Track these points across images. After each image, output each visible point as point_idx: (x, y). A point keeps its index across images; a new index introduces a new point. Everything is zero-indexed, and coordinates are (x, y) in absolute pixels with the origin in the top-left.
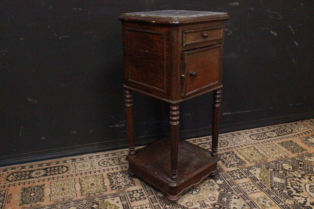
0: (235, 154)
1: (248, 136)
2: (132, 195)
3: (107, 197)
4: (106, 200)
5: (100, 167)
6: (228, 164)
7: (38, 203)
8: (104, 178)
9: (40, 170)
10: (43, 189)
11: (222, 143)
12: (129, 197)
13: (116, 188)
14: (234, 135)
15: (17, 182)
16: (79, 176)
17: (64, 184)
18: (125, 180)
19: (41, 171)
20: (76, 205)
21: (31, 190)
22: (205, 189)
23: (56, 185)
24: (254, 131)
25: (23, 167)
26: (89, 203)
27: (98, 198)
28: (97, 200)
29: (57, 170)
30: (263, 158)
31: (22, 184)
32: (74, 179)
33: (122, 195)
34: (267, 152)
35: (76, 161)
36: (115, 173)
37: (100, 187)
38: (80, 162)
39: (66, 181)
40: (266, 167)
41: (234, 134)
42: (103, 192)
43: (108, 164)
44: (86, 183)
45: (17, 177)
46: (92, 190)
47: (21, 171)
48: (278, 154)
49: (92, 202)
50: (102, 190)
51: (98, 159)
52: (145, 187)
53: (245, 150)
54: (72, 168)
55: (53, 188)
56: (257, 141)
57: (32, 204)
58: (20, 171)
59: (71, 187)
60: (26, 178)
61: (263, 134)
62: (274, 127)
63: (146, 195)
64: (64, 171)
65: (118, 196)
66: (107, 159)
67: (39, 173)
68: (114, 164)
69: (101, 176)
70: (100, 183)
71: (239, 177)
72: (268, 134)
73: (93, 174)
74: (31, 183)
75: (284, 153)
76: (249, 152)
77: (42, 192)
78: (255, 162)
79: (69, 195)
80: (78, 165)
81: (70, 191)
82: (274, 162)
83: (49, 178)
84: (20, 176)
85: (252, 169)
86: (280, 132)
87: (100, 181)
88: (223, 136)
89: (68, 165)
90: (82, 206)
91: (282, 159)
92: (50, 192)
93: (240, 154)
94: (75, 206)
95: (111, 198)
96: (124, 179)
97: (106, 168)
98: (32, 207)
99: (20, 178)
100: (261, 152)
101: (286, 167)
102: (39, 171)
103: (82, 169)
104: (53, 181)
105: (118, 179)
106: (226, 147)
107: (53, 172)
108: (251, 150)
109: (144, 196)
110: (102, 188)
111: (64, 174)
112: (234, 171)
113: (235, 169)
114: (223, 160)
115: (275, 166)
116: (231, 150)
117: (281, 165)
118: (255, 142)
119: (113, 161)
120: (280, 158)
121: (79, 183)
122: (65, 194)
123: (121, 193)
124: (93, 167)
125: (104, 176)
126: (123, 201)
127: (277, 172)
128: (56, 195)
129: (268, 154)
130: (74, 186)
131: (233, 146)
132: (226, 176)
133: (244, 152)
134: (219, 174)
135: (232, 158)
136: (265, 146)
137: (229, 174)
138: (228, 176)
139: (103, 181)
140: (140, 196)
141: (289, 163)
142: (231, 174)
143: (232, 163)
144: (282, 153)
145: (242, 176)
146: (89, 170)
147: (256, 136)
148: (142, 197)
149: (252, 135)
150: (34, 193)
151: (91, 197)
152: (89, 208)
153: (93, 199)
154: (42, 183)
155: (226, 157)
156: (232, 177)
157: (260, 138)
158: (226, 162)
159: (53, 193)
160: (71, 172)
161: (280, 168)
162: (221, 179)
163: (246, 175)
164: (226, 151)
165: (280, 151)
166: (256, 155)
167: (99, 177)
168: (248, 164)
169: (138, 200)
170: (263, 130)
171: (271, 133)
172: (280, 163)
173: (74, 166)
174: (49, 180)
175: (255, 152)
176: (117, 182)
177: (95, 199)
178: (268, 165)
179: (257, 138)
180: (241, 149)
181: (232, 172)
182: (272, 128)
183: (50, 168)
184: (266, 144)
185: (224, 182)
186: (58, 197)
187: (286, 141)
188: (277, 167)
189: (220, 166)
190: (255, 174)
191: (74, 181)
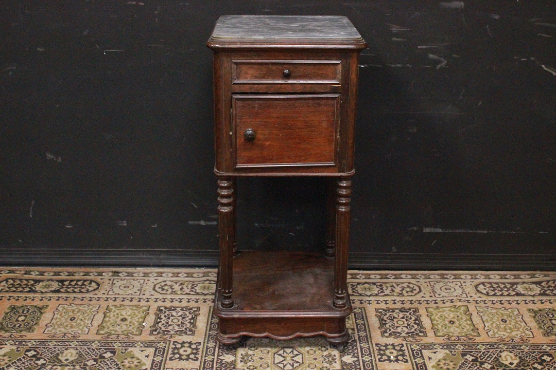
0: (418, 313)
1: (473, 284)
2: (178, 349)
3: (136, 345)
4: (130, 349)
5: (152, 294)
6: (388, 331)
7: (23, 333)
8: (148, 313)
9: (52, 280)
10: (41, 313)
11: (408, 289)
12: (171, 352)
13: (159, 333)
14: (445, 276)
15: (7, 295)
16: (111, 302)
17: (78, 312)
18: (182, 323)
19: (53, 283)
20: (78, 347)
21: (23, 311)
22: (312, 366)
23: (65, 310)
24: (495, 276)
25: (27, 273)
26: (100, 349)
27: (121, 343)
28: (116, 347)
29: (80, 286)
30: (471, 332)
31: (14, 300)
32: (98, 306)
33: (161, 345)
34: (488, 322)
35: (118, 276)
36: (172, 308)
37: (133, 326)
38: (124, 280)
39: (84, 307)
40: (463, 352)
41: (447, 275)
42: (133, 336)
43: (170, 290)
44: (114, 316)
45: (11, 286)
46: (117, 328)
47: (22, 278)
48: (509, 331)
49: (106, 348)
50: (133, 332)
51: (156, 280)
52: (208, 341)
53: (445, 311)
54: (105, 287)
55: (57, 314)
56: (484, 298)
57: (13, 334)
58: (20, 278)
59: (87, 318)
60: (25, 291)
61: (508, 286)
62: (545, 276)
63: (202, 354)
64: (91, 289)
65: (154, 347)
66: (172, 281)
67: (49, 286)
68: (179, 292)
69: (145, 308)
70: (137, 320)
71: (392, 357)
72: (520, 288)
73: (135, 302)
74: (29, 300)
75: (524, 332)
76: (452, 315)
77: (38, 317)
78: (445, 337)
79: (77, 329)
80: (117, 284)
81: (82, 323)
82: (487, 345)
83: (59, 297)
84: (16, 286)
85: (432, 349)
86: (551, 287)
87: (139, 317)
88: (420, 275)
89: (103, 280)
90: (86, 351)
91: (512, 342)
92: (50, 319)
93: (429, 315)
94: (77, 349)
95: (141, 347)
96: (181, 320)
97: (161, 297)
98: (11, 337)
99: (15, 289)
100: (476, 319)
101: (506, 358)
102: (51, 282)
103: (121, 292)
104: (65, 302)
105: (171, 318)
106: (410, 298)
107: (72, 289)
108: (457, 312)
109: (197, 356)
110: (135, 329)
111: (88, 295)
112: (393, 345)
113: (397, 341)
114: (386, 321)
115: (484, 353)
116: (416, 305)
117: (498, 354)
118: (479, 299)
119: (180, 287)
120: (507, 340)
121: (104, 313)
122: (72, 327)
123: (162, 343)
124: (142, 291)
125: (150, 309)
126: (158, 356)
127: (478, 364)
128: (56, 326)
129: (488, 327)
130: (92, 318)
131: (427, 299)
132: (368, 350)
133: (440, 313)
134: (356, 346)
135: (407, 320)
136: (494, 311)
137: (378, 348)
138: (374, 351)
139: (145, 317)
140: (191, 354)
141: (519, 354)
142: (380, 350)
143: (399, 330)
144: (521, 330)
145: (400, 358)
146: (132, 294)
147: (490, 287)
148: (192, 356)
149: (483, 284)
150: (26, 316)
151: (109, 340)
152: (96, 356)
153: (110, 344)
154: (45, 302)
155: (396, 316)
156: (378, 355)
157: (496, 291)
158: (387, 326)
159: (54, 321)
160: (100, 294)
161: (492, 357)
162: (354, 354)
163: (410, 357)
164: (404, 306)
165: (519, 327)
166: (460, 325)
167: (141, 310)
168: (430, 338)
169: (183, 360)
170: (515, 278)
171: (529, 287)
172: (499, 350)
173: (111, 284)
174: (58, 300)
175: (462, 318)
176: (167, 323)
177: (114, 345)
178: (471, 348)
179: (490, 292)
180: (438, 308)
181: (386, 345)
182: (539, 276)
183: (72, 281)
184: (501, 306)
185: (356, 361)
186: (58, 329)
187: (550, 309)
188: (487, 356)
189: (371, 331)
190: (430, 358)
191: (97, 308)
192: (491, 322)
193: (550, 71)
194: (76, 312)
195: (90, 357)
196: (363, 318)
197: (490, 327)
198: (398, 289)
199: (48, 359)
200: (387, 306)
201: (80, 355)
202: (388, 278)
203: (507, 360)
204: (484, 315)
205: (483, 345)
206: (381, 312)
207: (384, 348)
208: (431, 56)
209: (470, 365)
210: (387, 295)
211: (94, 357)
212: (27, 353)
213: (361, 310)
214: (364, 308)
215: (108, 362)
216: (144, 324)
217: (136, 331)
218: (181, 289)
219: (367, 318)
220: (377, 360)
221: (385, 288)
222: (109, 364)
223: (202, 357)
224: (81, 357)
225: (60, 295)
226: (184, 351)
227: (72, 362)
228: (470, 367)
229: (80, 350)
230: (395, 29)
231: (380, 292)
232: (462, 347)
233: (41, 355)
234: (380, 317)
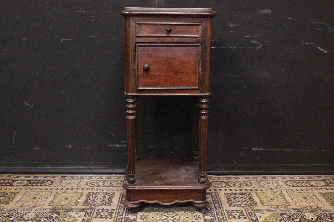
0: (251, 195)
1: (284, 181)
2: (100, 213)
3: (73, 211)
4: (69, 213)
5: (85, 186)
6: (233, 203)
7: (2, 205)
8: (82, 196)
9: (24, 180)
10: (15, 195)
11: (244, 184)
12: (95, 214)
13: (88, 205)
14: (266, 178)
16: (59, 191)
17: (38, 195)
18: (103, 200)
19: (24, 182)
21: (4, 194)
23: (30, 194)
24: (297, 178)
25: (9, 177)
26: (50, 213)
27: (64, 210)
28: (60, 212)
29: (42, 183)
30: (285, 204)
32: (51, 192)
34: (295, 199)
35: (65, 178)
36: (97, 193)
37: (72, 202)
38: (68, 180)
39: (42, 193)
40: (281, 213)
41: (268, 177)
42: (72, 206)
43: (96, 185)
44: (61, 197)
46: (62, 203)
47: (5, 179)
48: (309, 203)
49: (54, 212)
50: (72, 204)
51: (88, 180)
52: (119, 209)
53: (267, 194)
54: (56, 183)
55: (25, 196)
56: (291, 188)
59: (44, 198)
60: (6, 185)
61: (305, 182)
62: (327, 177)
63: (115, 215)
64: (47, 184)
65: (85, 212)
66: (98, 181)
67: (22, 183)
68: (102, 186)
69: (81, 193)
70: (75, 199)
71: (236, 216)
72: (312, 183)
73: (74, 190)
74: (8, 190)
75: (318, 204)
76: (272, 196)
77: (13, 197)
78: (269, 206)
79: (36, 203)
80: (64, 182)
81: (40, 200)
82: (296, 210)
83: (27, 188)
85: (261, 212)
86: (332, 182)
87: (76, 197)
88: (251, 178)
89: (55, 180)
90: (41, 214)
91: (311, 208)
92: (20, 198)
93: (258, 196)
95: (76, 212)
97: (91, 188)
100: (287, 197)
101: (309, 216)
103: (66, 186)
104: (30, 190)
105: (96, 198)
106: (246, 188)
107: (36, 184)
108: (275, 194)
109: (111, 216)
110: (73, 203)
111: (45, 187)
112: (236, 210)
113: (238, 209)
114: (231, 199)
115: (294, 214)
116: (250, 191)
117: (303, 214)
118: (288, 188)
119: (103, 183)
120: (308, 207)
121: (54, 195)
122: (33, 202)
123: (90, 210)
124: (79, 185)
125: (83, 194)
126: (87, 216)
127: (291, 219)
128: (24, 202)
129: (295, 201)
130: (47, 198)
131: (256, 188)
132: (221, 213)
133: (265, 195)
134: (213, 211)
135: (244, 199)
136: (298, 194)
137: (227, 212)
138: (224, 213)
139: (80, 197)
140: (108, 215)
141: (316, 214)
142: (228, 213)
143: (240, 203)
144: (316, 202)
145: (241, 216)
146: (72, 187)
147: (294, 182)
148: (109, 216)
149: (290, 181)
150: (5, 197)
151: (56, 208)
152: (47, 216)
153: (57, 210)
154: (18, 190)
155: (237, 196)
156: (227, 215)
157: (298, 185)
158: (232, 201)
159: (22, 199)
160: (52, 186)
161: (299, 216)
162: (212, 215)
163: (248, 216)
164: (242, 192)
165: (315, 201)
166: (278, 201)
167: (78, 194)
168: (260, 207)
169: (103, 218)
170: (309, 178)
171: (318, 183)
172: (304, 212)
173: (60, 182)
174: (26, 189)
175: (278, 197)
176: (94, 200)
177: (59, 211)
178: (286, 211)
179: (294, 185)
180: (263, 192)
181: (232, 211)
182: (323, 177)
183: (35, 180)
184: (302, 191)
185: (213, 218)
186: (25, 203)
187: (332, 193)
188: (296, 215)
189: (222, 204)
190: (260, 217)
191: (50, 193)
192: (296, 199)
193: (323, 50)
194: (36, 195)
195: (43, 216)
196: (217, 197)
197: (296, 201)
198: (238, 184)
199: (16, 217)
200: (232, 192)
201: (37, 216)
202: (231, 179)
203: (309, 217)
204: (292, 195)
205: (294, 210)
206: (228, 195)
207: (231, 212)
208: (253, 42)
209: (286, 220)
210: (231, 187)
211: (46, 216)
212: (3, 215)
213: (216, 194)
214: (217, 193)
215: (54, 219)
216: (79, 201)
217: (74, 204)
218: (104, 184)
219: (219, 198)
220: (227, 218)
221: (229, 184)
222: (55, 220)
223: (115, 217)
224: (38, 217)
225: (28, 187)
226: (104, 214)
227: (32, 219)
228: (286, 221)
229: (37, 213)
230: (232, 26)
231: (226, 185)
232: (280, 211)
233: (12, 215)
234: (228, 197)
